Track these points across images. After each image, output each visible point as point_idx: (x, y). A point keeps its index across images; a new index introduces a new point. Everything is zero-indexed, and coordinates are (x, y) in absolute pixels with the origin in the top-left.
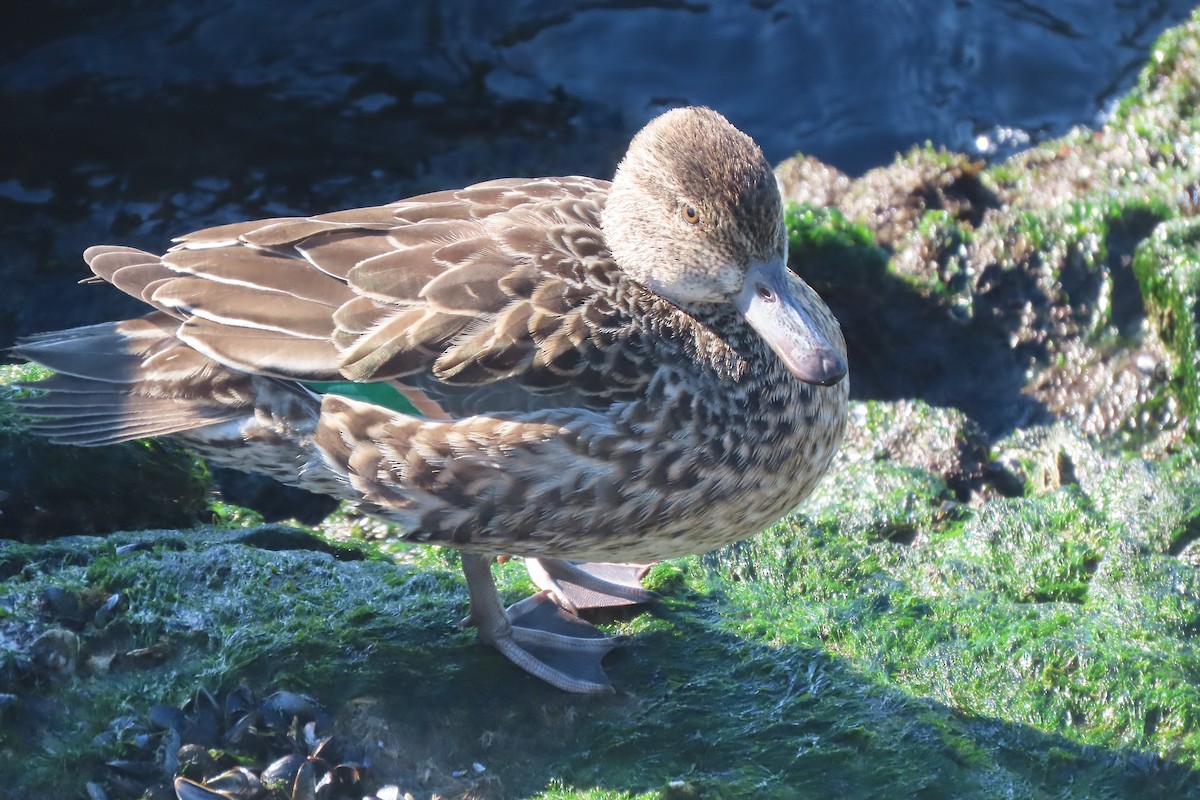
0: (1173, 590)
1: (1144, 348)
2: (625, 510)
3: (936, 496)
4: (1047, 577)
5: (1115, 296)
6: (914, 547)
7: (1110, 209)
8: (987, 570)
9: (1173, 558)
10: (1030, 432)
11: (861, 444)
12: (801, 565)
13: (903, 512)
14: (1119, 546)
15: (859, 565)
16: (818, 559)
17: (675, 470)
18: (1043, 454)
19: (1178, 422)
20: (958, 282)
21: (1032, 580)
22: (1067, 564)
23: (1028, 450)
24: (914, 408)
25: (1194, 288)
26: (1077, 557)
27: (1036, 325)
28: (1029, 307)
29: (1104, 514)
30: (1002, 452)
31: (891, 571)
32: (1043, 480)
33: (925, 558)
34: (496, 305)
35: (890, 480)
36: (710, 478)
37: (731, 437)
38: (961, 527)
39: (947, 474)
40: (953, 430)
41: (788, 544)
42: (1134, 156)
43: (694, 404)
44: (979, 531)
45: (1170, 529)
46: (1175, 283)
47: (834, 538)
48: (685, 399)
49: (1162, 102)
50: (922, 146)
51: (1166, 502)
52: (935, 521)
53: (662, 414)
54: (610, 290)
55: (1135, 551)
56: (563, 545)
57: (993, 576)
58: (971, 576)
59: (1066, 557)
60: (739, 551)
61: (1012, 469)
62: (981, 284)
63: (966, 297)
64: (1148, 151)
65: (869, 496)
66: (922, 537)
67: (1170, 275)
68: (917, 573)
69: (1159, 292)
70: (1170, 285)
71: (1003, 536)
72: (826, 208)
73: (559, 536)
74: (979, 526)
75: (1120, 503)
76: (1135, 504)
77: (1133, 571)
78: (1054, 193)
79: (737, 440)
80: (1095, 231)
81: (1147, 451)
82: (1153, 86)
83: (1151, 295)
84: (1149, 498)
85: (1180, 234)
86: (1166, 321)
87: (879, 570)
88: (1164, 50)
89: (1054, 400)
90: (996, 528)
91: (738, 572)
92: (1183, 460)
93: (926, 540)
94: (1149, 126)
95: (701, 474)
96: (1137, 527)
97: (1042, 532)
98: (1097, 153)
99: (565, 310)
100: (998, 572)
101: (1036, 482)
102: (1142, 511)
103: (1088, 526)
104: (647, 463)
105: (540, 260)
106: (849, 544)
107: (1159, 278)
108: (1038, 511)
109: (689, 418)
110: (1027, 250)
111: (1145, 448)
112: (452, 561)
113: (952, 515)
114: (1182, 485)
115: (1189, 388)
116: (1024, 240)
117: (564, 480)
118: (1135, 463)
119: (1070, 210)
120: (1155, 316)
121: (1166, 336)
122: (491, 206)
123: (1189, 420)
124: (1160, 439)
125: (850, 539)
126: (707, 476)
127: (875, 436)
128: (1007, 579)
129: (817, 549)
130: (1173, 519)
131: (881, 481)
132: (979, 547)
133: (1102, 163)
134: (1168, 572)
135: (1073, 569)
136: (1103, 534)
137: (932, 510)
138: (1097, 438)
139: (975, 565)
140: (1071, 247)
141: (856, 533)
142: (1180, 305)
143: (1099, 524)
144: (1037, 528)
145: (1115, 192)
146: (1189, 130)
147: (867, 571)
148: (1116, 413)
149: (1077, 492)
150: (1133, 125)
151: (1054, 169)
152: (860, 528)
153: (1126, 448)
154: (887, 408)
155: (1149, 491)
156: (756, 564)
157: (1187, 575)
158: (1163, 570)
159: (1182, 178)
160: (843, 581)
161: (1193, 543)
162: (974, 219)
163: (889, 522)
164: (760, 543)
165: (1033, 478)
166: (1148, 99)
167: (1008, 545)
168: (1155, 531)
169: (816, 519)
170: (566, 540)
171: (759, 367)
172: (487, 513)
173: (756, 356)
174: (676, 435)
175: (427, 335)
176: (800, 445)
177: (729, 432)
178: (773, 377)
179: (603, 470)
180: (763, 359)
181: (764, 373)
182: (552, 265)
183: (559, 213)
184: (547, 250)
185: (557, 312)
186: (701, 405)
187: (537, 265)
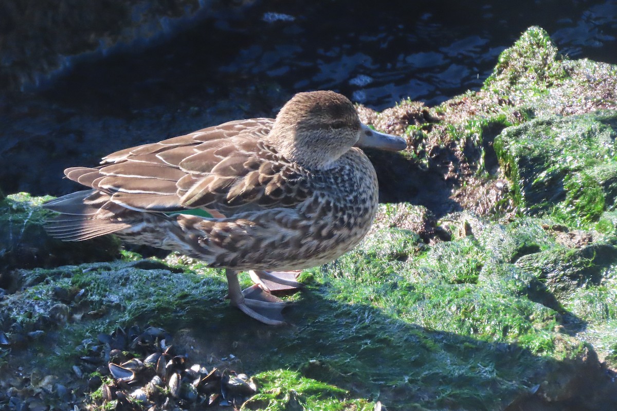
0: (513, 278)
1: (498, 179)
2: (303, 249)
3: (415, 241)
4: (461, 273)
5: (486, 158)
6: (407, 262)
7: (483, 123)
8: (437, 271)
9: (512, 264)
10: (453, 214)
11: (384, 221)
12: (362, 271)
13: (402, 248)
14: (490, 260)
15: (385, 270)
16: (368, 268)
17: (324, 232)
18: (459, 223)
19: (513, 209)
20: (422, 154)
21: (456, 274)
22: (469, 268)
23: (452, 222)
24: (405, 205)
25: (519, 154)
26: (474, 265)
27: (454, 171)
28: (451, 164)
29: (484, 247)
30: (442, 223)
31: (398, 272)
32: (459, 234)
33: (412, 267)
34: (243, 173)
35: (396, 235)
36: (338, 234)
37: (347, 216)
38: (426, 254)
39: (420, 232)
40: (422, 214)
41: (356, 263)
42: (492, 101)
43: (332, 205)
44: (433, 255)
45: (511, 252)
46: (511, 152)
47: (375, 260)
48: (328, 203)
49: (504, 79)
50: (406, 99)
51: (509, 242)
52: (415, 251)
53: (318, 210)
54: (291, 165)
55: (497, 262)
57: (439, 273)
58: (431, 273)
59: (469, 265)
60: (336, 266)
61: (446, 229)
62: (431, 155)
63: (426, 159)
64: (498, 99)
65: (388, 242)
66: (410, 258)
67: (508, 149)
68: (409, 273)
69: (504, 156)
70: (509, 153)
71: (443, 257)
74: (433, 253)
75: (490, 242)
76: (496, 243)
77: (496, 270)
78: (460, 117)
79: (350, 216)
80: (477, 132)
81: (501, 221)
82: (500, 73)
83: (501, 158)
84: (502, 240)
85: (512, 133)
86: (507, 168)
87: (393, 272)
88: (504, 58)
89: (462, 201)
90: (440, 254)
91: (336, 274)
92: (516, 224)
93: (412, 259)
94: (498, 89)
95: (335, 232)
96: (498, 252)
97: (459, 255)
98: (478, 100)
99: (272, 173)
100: (442, 272)
101: (456, 235)
102: (499, 246)
103: (478, 252)
104: (312, 229)
105: (258, 154)
106: (381, 262)
107: (504, 150)
108: (457, 247)
109: (330, 210)
110: (450, 141)
111: (500, 220)
113: (422, 249)
114: (515, 234)
115: (517, 195)
116: (449, 136)
117: (277, 238)
118: (496, 226)
119: (467, 124)
120: (503, 166)
121: (507, 174)
122: (232, 131)
123: (518, 208)
124: (506, 216)
125: (381, 260)
127: (390, 217)
128: (445, 274)
129: (368, 264)
130: (512, 249)
131: (393, 236)
132: (434, 262)
133: (480, 104)
134: (511, 270)
135: (472, 270)
136: (484, 255)
137: (414, 247)
138: (480, 216)
139: (432, 269)
140: (468, 139)
141: (383, 257)
142: (513, 162)
143: (482, 251)
144: (457, 253)
145: (485, 115)
146: (514, 90)
147: (388, 273)
148: (488, 206)
149: (473, 238)
150: (492, 88)
151: (460, 106)
152: (385, 255)
153: (492, 220)
154: (394, 206)
155: (502, 237)
156: (343, 271)
157: (518, 271)
158: (509, 270)
159: (513, 110)
160: (378, 277)
161: (521, 258)
162: (429, 129)
163: (397, 253)
164: (345, 262)
165: (455, 233)
166: (498, 78)
167: (445, 261)
168: (505, 254)
169: (367, 252)
170: (276, 262)
171: (356, 186)
172: (244, 253)
173: (355, 182)
174: (324, 218)
175: (217, 187)
176: (370, 217)
177: (347, 214)
178: (361, 190)
179: (292, 234)
180: (357, 183)
181: (358, 189)
182: (263, 156)
183: (258, 134)
184: (259, 150)
185: (270, 174)
186: (335, 205)
187: (257, 157)
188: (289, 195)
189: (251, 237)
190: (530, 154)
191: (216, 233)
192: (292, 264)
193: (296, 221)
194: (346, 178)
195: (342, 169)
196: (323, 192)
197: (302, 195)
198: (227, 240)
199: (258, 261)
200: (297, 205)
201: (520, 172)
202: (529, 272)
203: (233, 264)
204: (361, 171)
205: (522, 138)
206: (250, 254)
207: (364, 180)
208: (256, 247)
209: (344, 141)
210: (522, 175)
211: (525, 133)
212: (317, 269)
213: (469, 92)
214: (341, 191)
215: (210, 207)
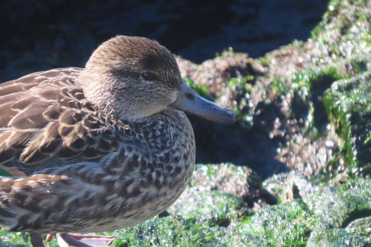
0: (344, 243)
1: (328, 137)
2: (108, 207)
3: (239, 205)
4: (289, 240)
5: (315, 114)
6: (230, 228)
7: (312, 76)
8: (262, 237)
9: (343, 230)
10: (280, 176)
11: (205, 183)
12: (180, 237)
13: (224, 213)
14: (319, 225)
15: (205, 237)
16: (187, 235)
17: (130, 189)
18: (286, 185)
19: (344, 170)
20: (246, 110)
21: (282, 241)
22: (297, 234)
23: (279, 183)
24: (228, 167)
25: (350, 110)
26: (302, 230)
27: (281, 128)
28: (277, 121)
29: (313, 211)
30: (267, 185)
31: (220, 239)
32: (286, 197)
33: (235, 233)
34: (42, 124)
35: (218, 199)
36: (145, 192)
37: (156, 173)
38: (250, 219)
39: (243, 196)
40: (245, 176)
41: (173, 229)
42: (322, 52)
43: (139, 160)
44: (258, 220)
45: (342, 216)
46: (342, 108)
47: (194, 225)
48: (135, 157)
49: (334, 28)
50: (228, 50)
51: (340, 205)
52: (239, 217)
53: (124, 164)
54: (95, 113)
55: (327, 226)
56: (80, 224)
57: (265, 240)
58: (255, 240)
59: (296, 230)
60: (152, 232)
61: (272, 192)
62: (256, 111)
63: (250, 116)
64: (328, 50)
65: (209, 206)
66: (233, 224)
67: (339, 104)
68: (231, 240)
69: (335, 112)
70: (339, 109)
71: (269, 222)
72: (187, 78)
73: (79, 220)
74: (258, 218)
75: (320, 206)
76: (326, 206)
77: (326, 236)
78: (287, 69)
79: (159, 174)
80: (306, 86)
81: (331, 183)
82: (329, 21)
83: (331, 114)
84: (332, 204)
85: (343, 87)
86: (338, 125)
87: (214, 239)
88: (333, 5)
89: (290, 162)
90: (266, 219)
91: (152, 241)
92: (347, 186)
93: (235, 225)
94: (328, 39)
95: (142, 190)
96: (328, 216)
97: (286, 220)
98: (306, 51)
99: (74, 122)
100: (267, 238)
101: (283, 198)
102: (330, 209)
103: (306, 217)
104: (117, 185)
105: (60, 102)
106: (201, 228)
107: (335, 106)
108: (284, 211)
109: (137, 166)
110: (276, 95)
111: (330, 181)
112: (26, 239)
113: (246, 214)
114: (347, 197)
115: (349, 154)
116: (274, 91)
117: (81, 194)
118: (325, 188)
119: (295, 77)
120: (333, 122)
121: (338, 132)
122: (31, 84)
123: (349, 168)
124: (337, 177)
125: (201, 225)
126: (144, 191)
127: (211, 179)
128: (271, 241)
129: (187, 231)
130: (343, 212)
131: (214, 199)
132: (259, 227)
133: (308, 56)
134: (341, 236)
135: (300, 236)
136: (313, 220)
137: (237, 212)
138: (309, 177)
139: (257, 235)
140: (296, 93)
141: (203, 222)
142: (344, 118)
143: (311, 216)
144: (284, 218)
145: (314, 68)
146: (345, 41)
147: (209, 240)
148: (317, 167)
149: (301, 202)
150: (320, 40)
151: (287, 59)
152: (205, 220)
153: (322, 181)
154: (215, 167)
155: (332, 200)
156: (159, 238)
157: (350, 237)
158: (339, 235)
159: (343, 62)
160: (198, 244)
161: (352, 223)
162: (253, 83)
163: (218, 218)
164: (161, 228)
165: (281, 197)
166: (327, 27)
167: (271, 226)
168: (335, 218)
169: (186, 217)
170: (82, 222)
171: (169, 143)
172: (48, 213)
173: (168, 139)
174: (131, 173)
175: (14, 142)
176: (183, 177)
177: (155, 171)
178: (174, 148)
179: (97, 190)
180: (171, 140)
181: (171, 146)
182: (65, 103)
183: (61, 83)
184: (62, 98)
185: (71, 124)
186: (142, 160)
187: (58, 104)
188: (91, 147)
189: (53, 196)
190: (362, 110)
191: (16, 192)
192: (98, 223)
193: (100, 176)
194: (158, 133)
195: (154, 124)
196: (130, 146)
197: (106, 147)
198: (29, 200)
199: (63, 221)
200: (101, 158)
201: (352, 130)
202: (361, 238)
203: (37, 225)
204: (177, 127)
205: (353, 93)
206: (53, 214)
207: (179, 137)
208: (59, 206)
209: (154, 96)
210: (354, 133)
211: (357, 87)
212: (132, 236)
213: (297, 43)
214: (151, 147)
215: (8, 165)
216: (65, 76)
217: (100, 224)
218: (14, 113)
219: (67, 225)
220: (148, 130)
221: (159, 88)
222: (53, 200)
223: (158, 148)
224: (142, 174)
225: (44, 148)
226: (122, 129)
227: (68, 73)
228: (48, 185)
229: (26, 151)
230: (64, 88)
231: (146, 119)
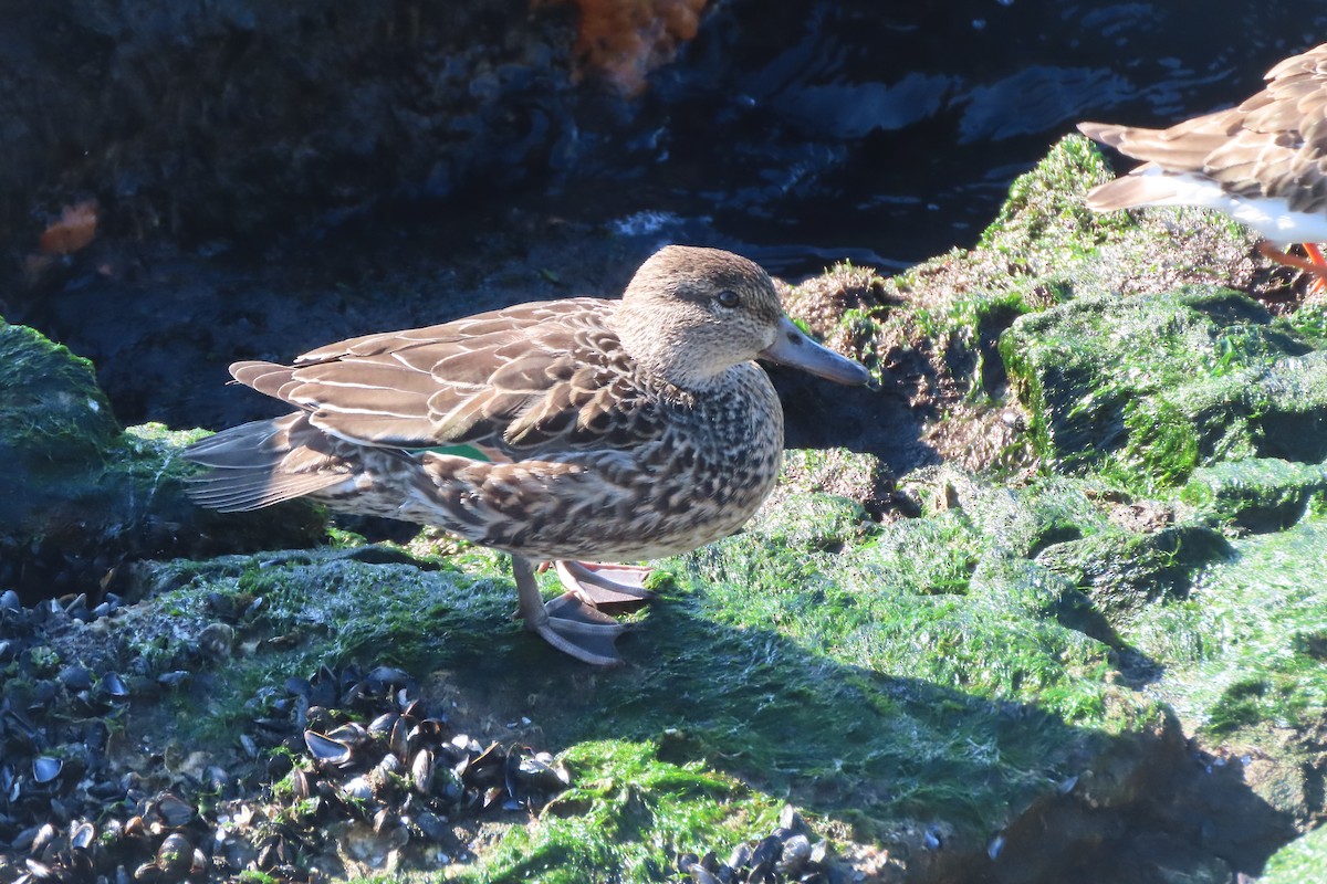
0: (1031, 585)
1: (1007, 407)
2: (636, 524)
3: (857, 518)
4: (939, 576)
5: (985, 369)
6: (842, 555)
7: (981, 306)
8: (895, 571)
9: (1031, 561)
10: (925, 470)
11: (802, 480)
12: (760, 569)
13: (834, 529)
14: (991, 552)
15: (802, 569)
16: (772, 565)
17: (675, 500)
18: (935, 486)
19: (1032, 462)
20: (870, 361)
21: (928, 578)
22: (953, 566)
23: (924, 483)
24: (840, 453)
25: (1044, 363)
26: (961, 561)
27: (928, 392)
28: (923, 379)
29: (980, 529)
30: (904, 485)
31: (825, 573)
32: (935, 505)
33: (850, 563)
34: (545, 385)
35: (823, 506)
37: (720, 480)
38: (876, 540)
39: (865, 501)
40: (869, 469)
41: (749, 555)
42: (998, 268)
43: (695, 456)
44: (889, 543)
45: (1028, 539)
46: (1029, 360)
47: (783, 550)
48: (689, 451)
49: (1018, 227)
50: (842, 263)
51: (1025, 520)
52: (857, 536)
53: (671, 461)
54: (629, 375)
55: (1003, 556)
56: (589, 548)
57: (900, 576)
58: (884, 575)
59: (953, 561)
60: (714, 560)
61: (911, 496)
62: (887, 362)
63: (877, 371)
64: (1008, 264)
65: (808, 518)
66: (847, 548)
67: (1025, 354)
68: (844, 574)
69: (1018, 366)
70: (1026, 361)
71: (907, 546)
73: (586, 541)
74: (889, 539)
75: (991, 521)
76: (1003, 521)
77: (1002, 571)
78: (940, 295)
79: (724, 483)
80: (970, 322)
81: (1011, 482)
82: (1011, 216)
83: (1011, 369)
84: (1012, 517)
85: (1033, 324)
86: (1023, 387)
87: (816, 572)
88: (1018, 190)
89: (942, 446)
90: (902, 540)
91: (714, 575)
92: (1037, 489)
93: (850, 550)
94: (1008, 246)
95: (693, 504)
96: (1004, 538)
97: (935, 543)
98: (971, 266)
99: (595, 387)
100: (904, 573)
101: (929, 506)
102: (1008, 527)
103: (968, 538)
104: (655, 492)
105: (574, 354)
106: (794, 553)
107: (1018, 356)
108: (932, 528)
109: (690, 464)
110: (921, 338)
111: (1009, 480)
112: (505, 570)
113: (869, 531)
114: (1037, 507)
115: (1041, 436)
116: (918, 330)
117: (596, 500)
118: (1002, 491)
119: (952, 308)
120: (1015, 384)
121: (1023, 399)
123: (1041, 459)
124: (1020, 473)
125: (795, 550)
126: (696, 506)
127: (812, 474)
128: (910, 577)
129: (771, 558)
130: (1030, 533)
131: (816, 507)
132: (890, 555)
133: (974, 273)
134: (1027, 571)
135: (958, 570)
136: (980, 544)
137: (854, 528)
138: (974, 473)
139: (887, 567)
140: (953, 335)
141: (799, 545)
142: (1033, 376)
143: (976, 537)
144: (931, 541)
145: (984, 294)
146: (1037, 249)
147: (808, 574)
148: (987, 456)
149: (960, 513)
150: (996, 245)
151: (939, 277)
152: (802, 542)
153: (995, 480)
154: (820, 453)
155: (1012, 512)
156: (726, 570)
157: (1041, 573)
158: (1024, 570)
159: (1034, 283)
160: (790, 581)
161: (1046, 550)
162: (883, 316)
163: (823, 537)
164: (730, 554)
165: (928, 504)
166: (1007, 226)
167: (910, 553)
168: (1017, 541)
169: (770, 536)
171: (749, 434)
172: (539, 524)
173: (747, 427)
174: (678, 476)
175: (498, 408)
176: (762, 491)
177: (719, 477)
178: (756, 443)
179: (623, 494)
180: (751, 430)
181: (751, 439)
182: (582, 356)
183: (576, 322)
184: (577, 347)
185: (591, 389)
186: (700, 457)
187: (572, 357)
188: (621, 427)
190: (1063, 363)
191: (492, 486)
192: (617, 549)
193: (630, 474)
194: (732, 415)
195: (727, 398)
196: (682, 432)
197: (644, 427)
198: (513, 500)
199: (562, 540)
200: (636, 446)
201: (1045, 395)
202: (1060, 575)
205: (1049, 334)
206: (548, 527)
207: (764, 427)
208: (559, 515)
210: (1050, 400)
211: (1056, 326)
212: (680, 566)
213: (955, 251)
214: (717, 438)
215: (486, 443)
216: (584, 311)
217: (621, 551)
218: (500, 363)
219: (568, 547)
220: (716, 408)
221: (742, 320)
222: (550, 506)
223: (729, 440)
224: (697, 480)
225: (544, 424)
226: (671, 403)
227: (590, 308)
228: (546, 478)
229: (514, 426)
230: (581, 330)
231: (713, 384)
